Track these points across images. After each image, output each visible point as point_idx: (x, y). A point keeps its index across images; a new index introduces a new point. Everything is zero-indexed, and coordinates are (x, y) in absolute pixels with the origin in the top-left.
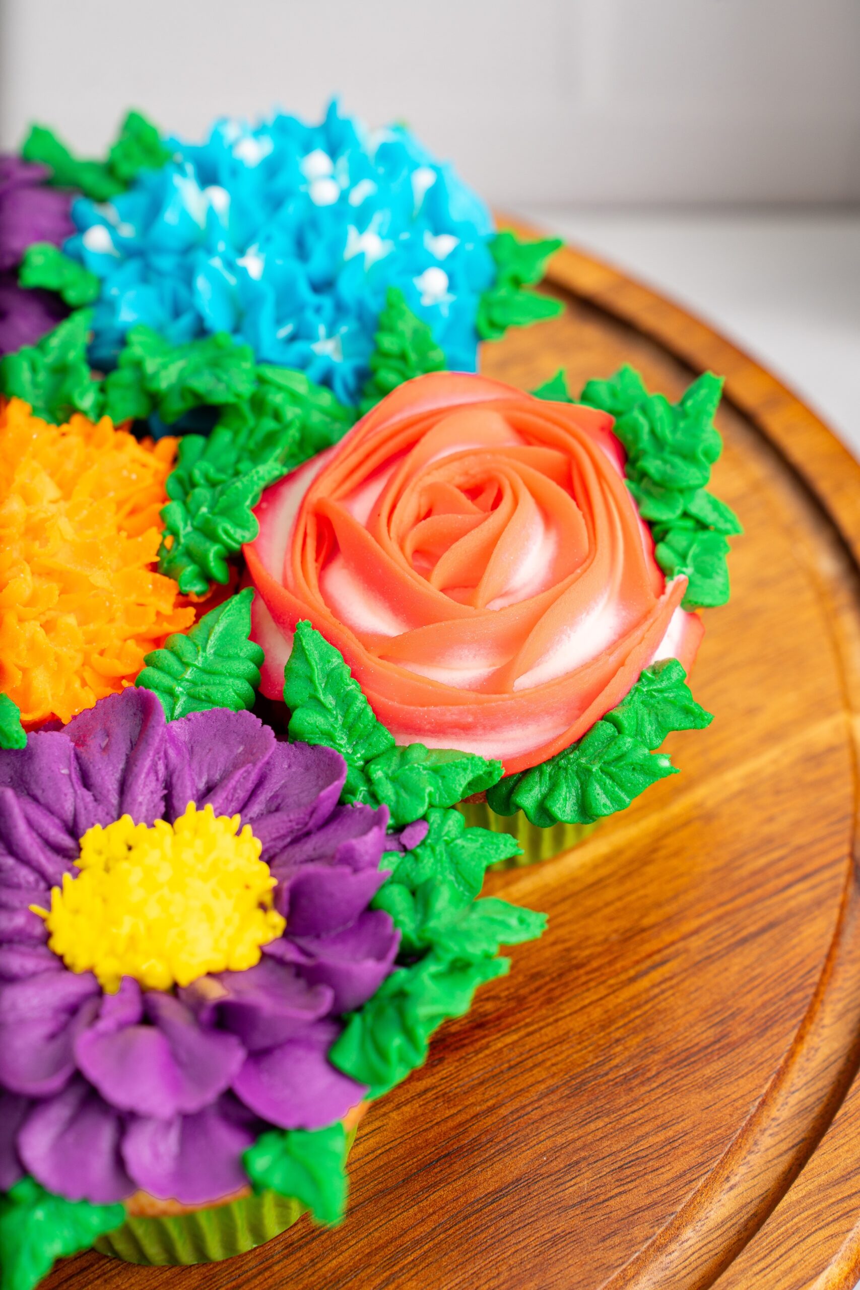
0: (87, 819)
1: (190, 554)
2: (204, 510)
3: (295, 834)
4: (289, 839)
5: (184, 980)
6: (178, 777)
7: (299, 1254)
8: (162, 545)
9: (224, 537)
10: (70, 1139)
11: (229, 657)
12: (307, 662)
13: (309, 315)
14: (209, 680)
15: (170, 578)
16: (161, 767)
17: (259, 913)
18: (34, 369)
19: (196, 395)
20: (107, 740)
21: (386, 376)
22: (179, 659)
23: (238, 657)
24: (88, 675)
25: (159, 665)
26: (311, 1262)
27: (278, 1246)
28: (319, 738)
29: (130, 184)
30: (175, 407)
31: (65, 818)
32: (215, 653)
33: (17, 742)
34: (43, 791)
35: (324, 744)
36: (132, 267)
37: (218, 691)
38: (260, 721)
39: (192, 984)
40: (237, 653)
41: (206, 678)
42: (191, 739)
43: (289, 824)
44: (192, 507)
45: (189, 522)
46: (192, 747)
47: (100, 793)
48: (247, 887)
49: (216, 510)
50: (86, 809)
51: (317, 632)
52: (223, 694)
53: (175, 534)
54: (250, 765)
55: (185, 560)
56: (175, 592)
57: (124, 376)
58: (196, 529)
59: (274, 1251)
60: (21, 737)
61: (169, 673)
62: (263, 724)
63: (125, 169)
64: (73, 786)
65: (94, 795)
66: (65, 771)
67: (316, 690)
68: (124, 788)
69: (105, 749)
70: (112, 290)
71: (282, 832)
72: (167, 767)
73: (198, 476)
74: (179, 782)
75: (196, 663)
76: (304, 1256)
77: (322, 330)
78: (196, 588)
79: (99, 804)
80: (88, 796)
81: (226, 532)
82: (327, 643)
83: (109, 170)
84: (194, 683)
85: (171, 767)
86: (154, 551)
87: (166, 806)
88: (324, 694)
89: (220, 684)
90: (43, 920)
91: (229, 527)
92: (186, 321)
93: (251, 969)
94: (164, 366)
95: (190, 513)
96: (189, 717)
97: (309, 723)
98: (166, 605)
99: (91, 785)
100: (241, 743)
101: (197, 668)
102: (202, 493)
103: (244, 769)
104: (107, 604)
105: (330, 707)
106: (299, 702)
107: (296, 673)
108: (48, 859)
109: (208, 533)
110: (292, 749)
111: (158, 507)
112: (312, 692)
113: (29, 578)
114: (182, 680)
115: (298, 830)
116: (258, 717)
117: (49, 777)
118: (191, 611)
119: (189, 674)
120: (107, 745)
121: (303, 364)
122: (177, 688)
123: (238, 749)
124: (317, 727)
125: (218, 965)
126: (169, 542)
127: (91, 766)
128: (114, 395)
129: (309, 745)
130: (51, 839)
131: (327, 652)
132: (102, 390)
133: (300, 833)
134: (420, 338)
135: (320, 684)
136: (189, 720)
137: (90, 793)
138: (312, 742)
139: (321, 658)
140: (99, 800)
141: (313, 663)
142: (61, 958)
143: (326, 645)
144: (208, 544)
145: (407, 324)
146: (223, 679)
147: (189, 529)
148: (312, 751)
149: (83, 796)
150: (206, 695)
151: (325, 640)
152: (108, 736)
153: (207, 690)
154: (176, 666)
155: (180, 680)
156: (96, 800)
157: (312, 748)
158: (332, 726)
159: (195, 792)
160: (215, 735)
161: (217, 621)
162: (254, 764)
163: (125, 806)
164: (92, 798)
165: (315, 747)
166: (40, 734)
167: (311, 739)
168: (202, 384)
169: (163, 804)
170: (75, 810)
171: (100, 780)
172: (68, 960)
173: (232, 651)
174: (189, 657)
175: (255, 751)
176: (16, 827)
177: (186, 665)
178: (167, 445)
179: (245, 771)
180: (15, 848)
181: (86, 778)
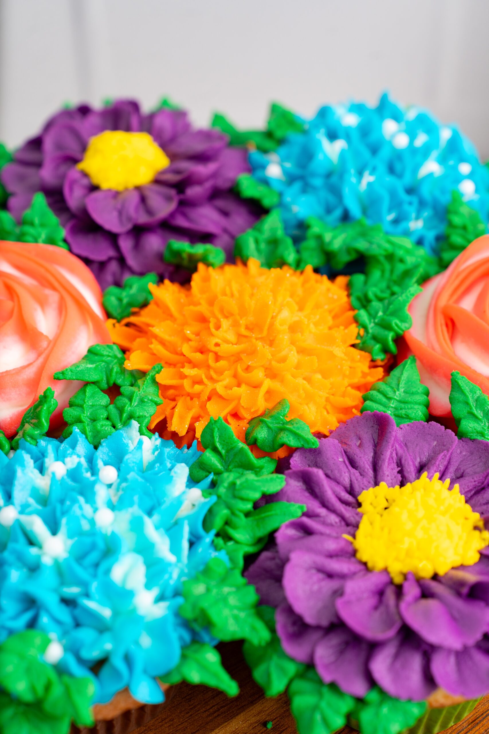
0: (359, 486)
1: (375, 338)
2: (380, 314)
3: (476, 489)
4: (473, 492)
5: (441, 572)
6: (405, 460)
7: (477, 728)
8: (359, 334)
9: (396, 328)
10: (398, 665)
11: (413, 394)
12: (462, 392)
13: (406, 207)
14: (405, 407)
15: (365, 351)
16: (394, 455)
17: (477, 533)
18: (257, 242)
19: (357, 251)
20: (360, 441)
21: (456, 239)
22: (385, 396)
23: (417, 393)
24: (329, 407)
25: (373, 399)
26: (485, 732)
27: (465, 724)
28: (476, 435)
29: (281, 142)
30: (344, 259)
31: (346, 486)
32: (404, 392)
33: (313, 444)
34: (332, 471)
35: (479, 438)
36: (297, 186)
37: (412, 412)
38: (443, 427)
39: (446, 574)
40: (417, 391)
41: (403, 406)
42: (404, 439)
43: (474, 483)
44: (372, 312)
45: (372, 321)
46: (405, 443)
47: (364, 471)
48: (466, 519)
49: (388, 313)
50: (357, 480)
51: (465, 377)
52: (415, 414)
53: (365, 328)
54: (446, 451)
55: (372, 342)
56: (369, 359)
57: (310, 243)
58: (376, 324)
59: (463, 726)
60: (315, 441)
61: (381, 404)
62: (446, 429)
63: (279, 133)
64: (347, 467)
65: (360, 473)
66: (341, 460)
67: (471, 409)
68: (376, 467)
69: (360, 446)
70: (288, 199)
71: (471, 488)
72: (397, 454)
73: (371, 296)
74: (406, 463)
75: (396, 397)
76: (481, 728)
77: (413, 215)
78: (380, 357)
79: (364, 477)
80: (356, 473)
81: (397, 325)
82: (471, 383)
83: (269, 134)
84: (396, 409)
85: (399, 455)
86: (354, 337)
87: (402, 477)
88: (476, 411)
89: (411, 408)
90: (351, 543)
91: (398, 322)
92: (338, 213)
93: (476, 564)
94: (334, 238)
95: (372, 316)
96: (401, 427)
97: (470, 427)
98: (364, 367)
99: (357, 467)
100: (434, 440)
101: (396, 400)
102: (375, 304)
103: (443, 454)
104: (339, 367)
105: (481, 418)
106: (462, 416)
107: (458, 400)
108: (346, 509)
109: (386, 326)
110: (461, 442)
111: (351, 313)
112: (469, 410)
113: (296, 353)
114: (389, 407)
115: (479, 486)
116: (441, 425)
117: (333, 463)
118: (381, 370)
119: (393, 404)
120: (360, 444)
121: (407, 233)
122: (388, 412)
123: (433, 443)
124: (475, 429)
125: (458, 563)
126: (362, 332)
127: (355, 456)
128: (305, 255)
129: (471, 440)
130: (343, 498)
131: (473, 388)
132: (298, 252)
133: (480, 488)
134: (473, 217)
135: (473, 405)
136: (401, 429)
137: (357, 471)
138: (472, 438)
139: (471, 391)
140: (363, 475)
141: (468, 394)
142: (365, 564)
143: (471, 384)
144: (386, 332)
145: (464, 210)
146: (412, 405)
147: (372, 325)
148: (473, 443)
149: (354, 473)
150: (406, 415)
151: (470, 381)
152: (360, 439)
153: (406, 412)
154: (384, 400)
155: (388, 407)
156: (361, 475)
157: (473, 441)
158: (483, 428)
159: (415, 468)
160: (417, 436)
161: (402, 374)
162: (448, 451)
163: (379, 477)
164: (359, 474)
165: (474, 440)
166: (322, 440)
167: (471, 436)
168: (361, 245)
169: (399, 475)
170: (351, 481)
171: (362, 464)
172: (370, 565)
173: (414, 390)
174: (390, 394)
175: (445, 443)
176: (326, 491)
177: (389, 399)
178: (341, 280)
179: (443, 455)
180: (326, 503)
181: (353, 463)
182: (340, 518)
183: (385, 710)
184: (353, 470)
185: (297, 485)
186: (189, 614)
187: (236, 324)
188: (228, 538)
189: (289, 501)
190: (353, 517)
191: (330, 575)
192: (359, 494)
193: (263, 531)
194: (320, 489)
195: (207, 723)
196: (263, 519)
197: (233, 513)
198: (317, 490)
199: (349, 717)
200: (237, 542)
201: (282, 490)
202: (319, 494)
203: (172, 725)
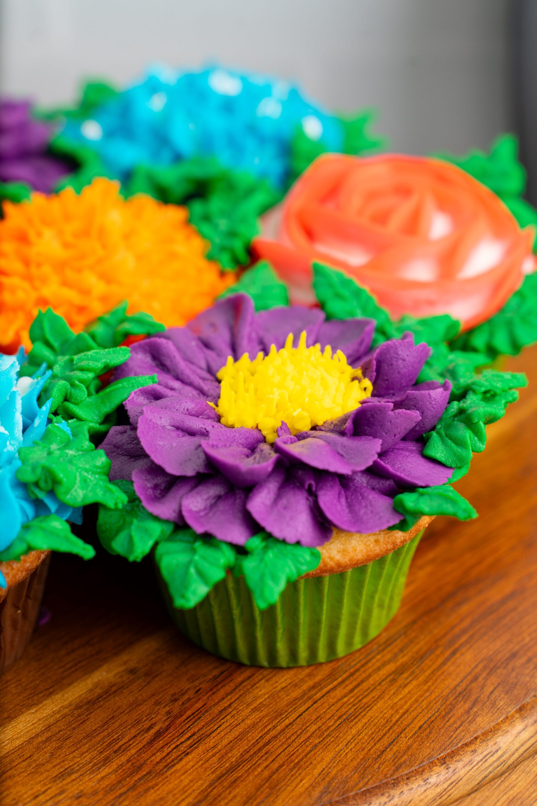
0: (216, 364)
1: (222, 249)
5: (321, 422)
12: (326, 278)
15: (214, 262)
16: (255, 335)
17: (356, 382)
31: (202, 367)
42: (265, 325)
48: (342, 373)
50: (213, 359)
54: (312, 326)
65: (217, 353)
66: (194, 343)
67: (336, 291)
69: (214, 330)
72: (257, 335)
79: (221, 357)
85: (260, 335)
90: (214, 409)
99: (212, 349)
106: (328, 298)
107: (321, 284)
108: (204, 384)
112: (334, 292)
117: (185, 346)
127: (210, 339)
130: (199, 374)
137: (213, 352)
142: (231, 426)
149: (209, 354)
152: (213, 326)
164: (215, 355)
170: (207, 361)
171: (218, 347)
172: (237, 427)
180: (181, 376)
181: (207, 345)
182: (198, 392)
183: (270, 554)
184: (208, 352)
185: (143, 358)
186: (29, 477)
187: (60, 233)
188: (69, 416)
189: (136, 374)
190: (214, 390)
191: (192, 433)
192: (218, 371)
193: (109, 407)
194: (171, 361)
195: (63, 679)
196: (109, 395)
197: (72, 385)
198: (168, 363)
199: (230, 570)
200: (80, 419)
201: (125, 364)
202: (171, 367)
203: (20, 684)
